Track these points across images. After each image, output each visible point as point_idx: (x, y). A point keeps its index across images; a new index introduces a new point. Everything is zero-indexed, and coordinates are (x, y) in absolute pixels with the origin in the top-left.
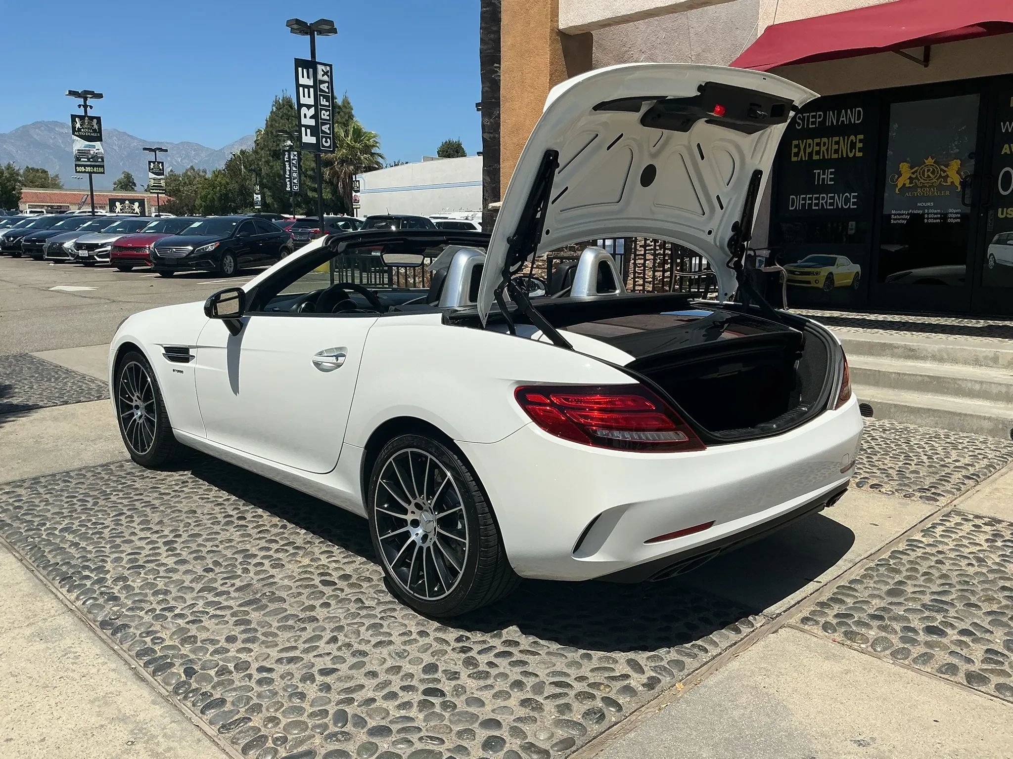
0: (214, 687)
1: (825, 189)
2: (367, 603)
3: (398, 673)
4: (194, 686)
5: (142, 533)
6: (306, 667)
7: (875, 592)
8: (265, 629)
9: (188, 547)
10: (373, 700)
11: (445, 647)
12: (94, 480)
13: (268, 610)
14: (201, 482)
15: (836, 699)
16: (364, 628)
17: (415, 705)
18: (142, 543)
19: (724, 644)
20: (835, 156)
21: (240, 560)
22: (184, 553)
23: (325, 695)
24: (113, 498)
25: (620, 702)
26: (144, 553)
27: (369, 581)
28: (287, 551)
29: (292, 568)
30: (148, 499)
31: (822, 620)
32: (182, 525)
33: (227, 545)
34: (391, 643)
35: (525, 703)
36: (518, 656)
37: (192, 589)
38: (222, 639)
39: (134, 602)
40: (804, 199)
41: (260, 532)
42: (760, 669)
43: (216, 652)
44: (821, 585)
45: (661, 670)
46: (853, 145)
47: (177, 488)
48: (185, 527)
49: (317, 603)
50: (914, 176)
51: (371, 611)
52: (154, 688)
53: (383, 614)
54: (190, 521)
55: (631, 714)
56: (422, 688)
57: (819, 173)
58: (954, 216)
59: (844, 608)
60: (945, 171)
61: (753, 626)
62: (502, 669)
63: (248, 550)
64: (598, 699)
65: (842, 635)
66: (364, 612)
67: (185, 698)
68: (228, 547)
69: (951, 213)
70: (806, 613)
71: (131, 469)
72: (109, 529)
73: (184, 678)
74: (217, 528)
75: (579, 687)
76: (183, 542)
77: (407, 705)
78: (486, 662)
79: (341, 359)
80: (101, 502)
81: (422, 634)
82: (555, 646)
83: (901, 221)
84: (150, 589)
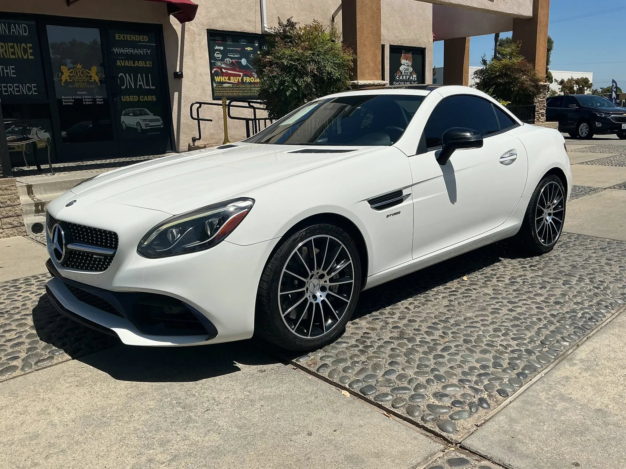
1: (10, 80)
20: (13, 57)
46: (25, 51)
50: (71, 75)
57: (3, 68)
58: (100, 100)
60: (89, 73)
69: (98, 98)
83: (69, 103)
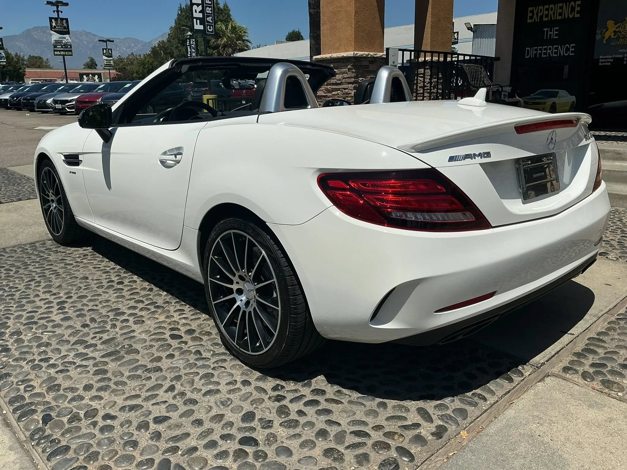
0: (63, 435)
1: (552, 42)
2: (204, 355)
3: (220, 421)
4: (48, 432)
5: (44, 295)
6: (143, 415)
7: (620, 343)
8: (119, 379)
9: (74, 307)
10: (195, 449)
11: (263, 396)
12: (21, 254)
13: (124, 360)
14: (98, 255)
15: (605, 448)
16: (199, 377)
17: (231, 454)
18: (41, 304)
19: (499, 393)
20: (559, 18)
21: (112, 317)
22: (70, 311)
23: (155, 443)
24: (31, 268)
25: (412, 451)
26: (41, 311)
27: (208, 335)
28: (149, 309)
29: (150, 324)
30: (56, 268)
31: (581, 369)
32: (75, 288)
33: (105, 304)
34: (218, 391)
35: (328, 452)
36: (324, 405)
37: (68, 342)
38: (81, 387)
39: (21, 353)
40: (536, 50)
41: (131, 294)
42: (533, 416)
43: (73, 399)
44: (575, 336)
45: (447, 419)
46: (573, 9)
47: (79, 260)
48: (76, 290)
49: (164, 355)
50: (617, 30)
51: (207, 361)
52: (15, 433)
53: (216, 365)
54: (81, 285)
55: (422, 463)
56: (239, 436)
57: (547, 31)
59: (597, 357)
61: (523, 375)
62: (310, 418)
63: (119, 309)
64: (393, 449)
65: (600, 384)
66: (199, 363)
67: (38, 444)
68: (104, 307)
70: (565, 363)
71: (50, 245)
72: (20, 292)
73: (40, 425)
74: (100, 291)
75: (377, 436)
76: (72, 302)
77: (223, 454)
78: (296, 410)
79: (179, 157)
80: (21, 271)
81: (246, 383)
82: (355, 395)
83: (606, 64)
84: (36, 342)
